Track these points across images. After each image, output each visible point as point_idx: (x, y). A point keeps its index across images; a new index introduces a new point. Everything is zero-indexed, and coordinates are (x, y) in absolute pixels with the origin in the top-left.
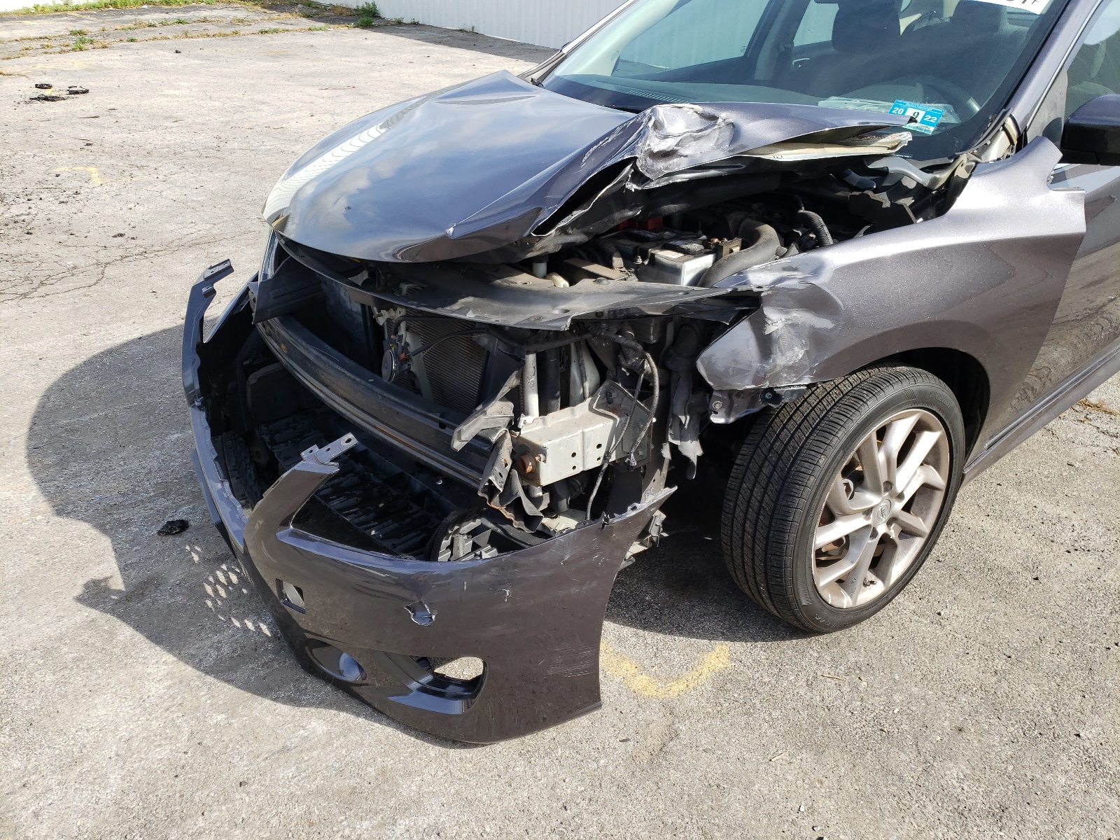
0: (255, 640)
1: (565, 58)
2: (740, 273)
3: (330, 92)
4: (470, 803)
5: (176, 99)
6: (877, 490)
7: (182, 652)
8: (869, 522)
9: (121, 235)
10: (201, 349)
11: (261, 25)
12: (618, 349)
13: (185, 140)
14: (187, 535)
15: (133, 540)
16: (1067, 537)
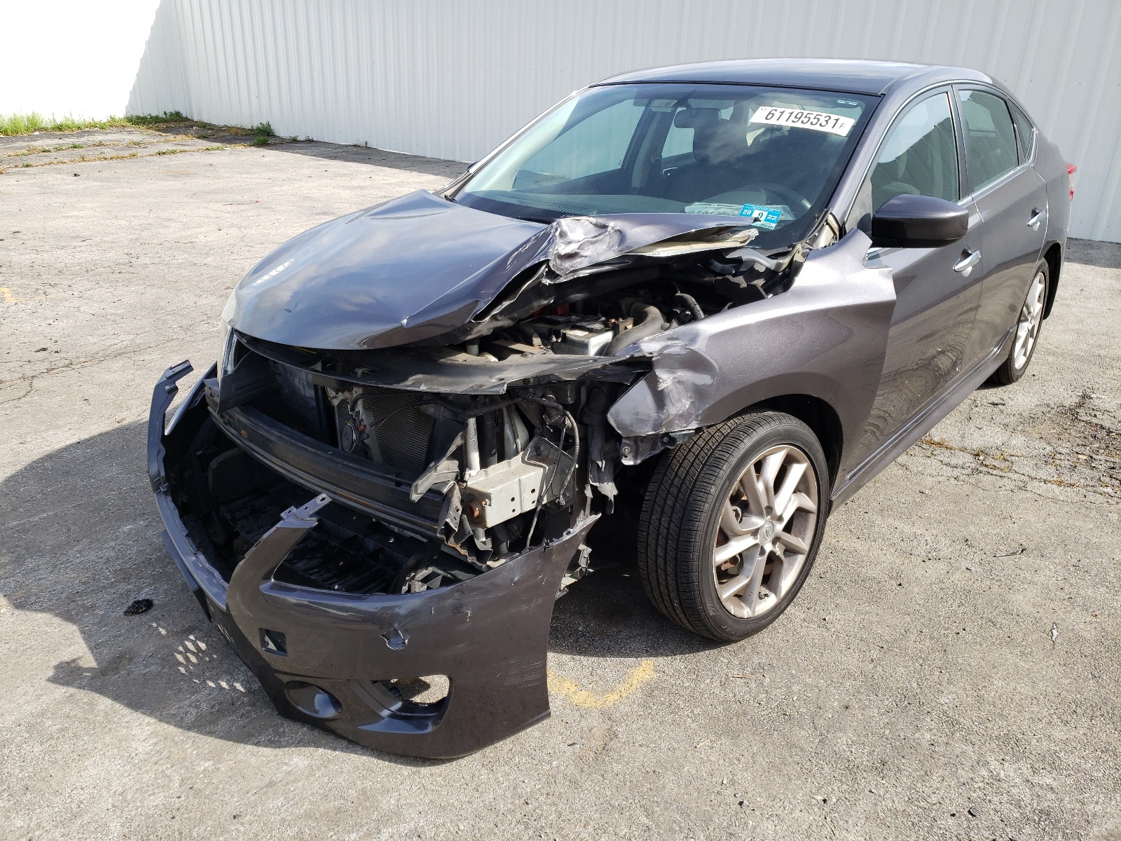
0: (231, 696)
1: (473, 177)
2: (634, 344)
3: (234, 208)
4: (443, 808)
5: (81, 220)
6: (760, 514)
7: (163, 713)
8: (757, 541)
9: (44, 350)
10: (165, 440)
11: (158, 147)
12: (543, 409)
13: (96, 258)
14: (153, 612)
15: (100, 623)
16: (922, 551)
